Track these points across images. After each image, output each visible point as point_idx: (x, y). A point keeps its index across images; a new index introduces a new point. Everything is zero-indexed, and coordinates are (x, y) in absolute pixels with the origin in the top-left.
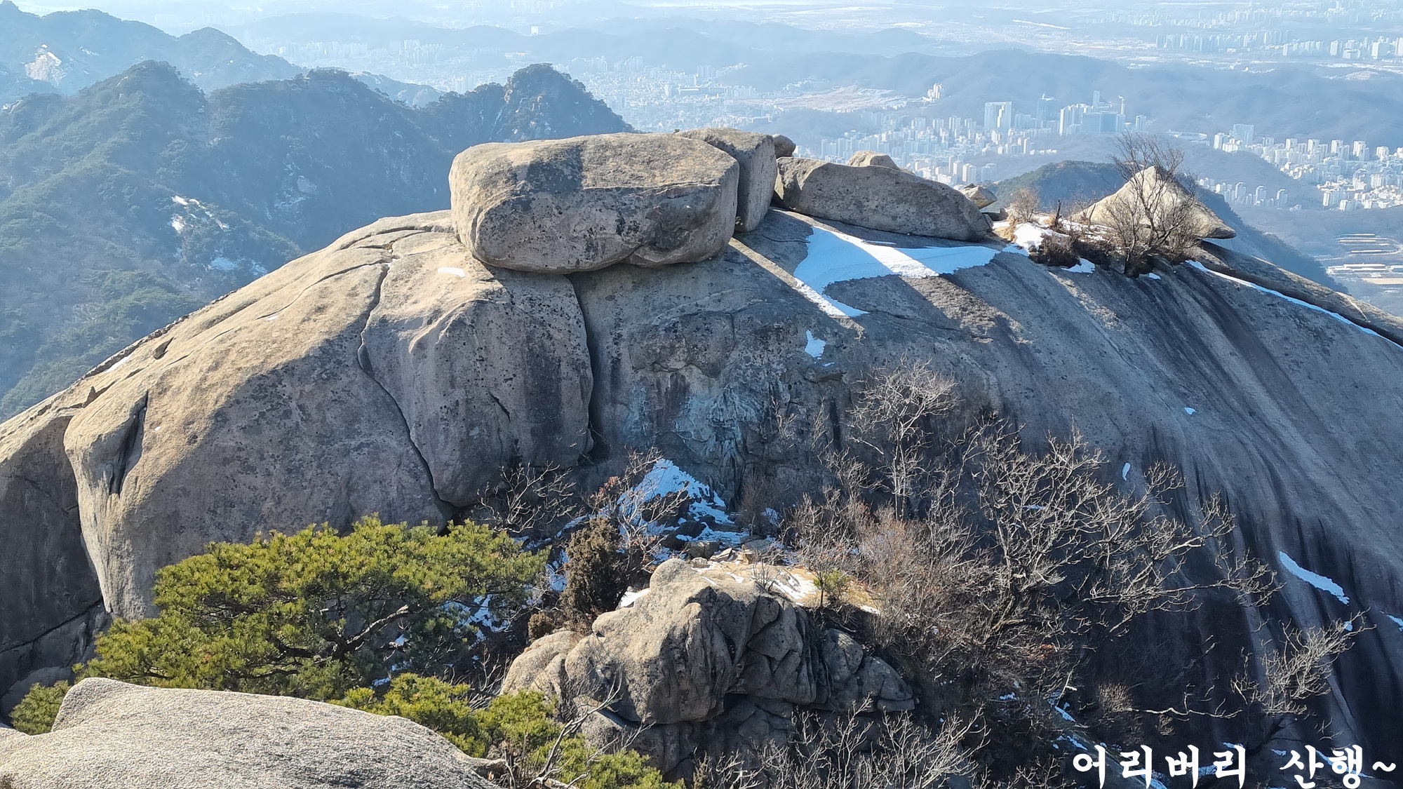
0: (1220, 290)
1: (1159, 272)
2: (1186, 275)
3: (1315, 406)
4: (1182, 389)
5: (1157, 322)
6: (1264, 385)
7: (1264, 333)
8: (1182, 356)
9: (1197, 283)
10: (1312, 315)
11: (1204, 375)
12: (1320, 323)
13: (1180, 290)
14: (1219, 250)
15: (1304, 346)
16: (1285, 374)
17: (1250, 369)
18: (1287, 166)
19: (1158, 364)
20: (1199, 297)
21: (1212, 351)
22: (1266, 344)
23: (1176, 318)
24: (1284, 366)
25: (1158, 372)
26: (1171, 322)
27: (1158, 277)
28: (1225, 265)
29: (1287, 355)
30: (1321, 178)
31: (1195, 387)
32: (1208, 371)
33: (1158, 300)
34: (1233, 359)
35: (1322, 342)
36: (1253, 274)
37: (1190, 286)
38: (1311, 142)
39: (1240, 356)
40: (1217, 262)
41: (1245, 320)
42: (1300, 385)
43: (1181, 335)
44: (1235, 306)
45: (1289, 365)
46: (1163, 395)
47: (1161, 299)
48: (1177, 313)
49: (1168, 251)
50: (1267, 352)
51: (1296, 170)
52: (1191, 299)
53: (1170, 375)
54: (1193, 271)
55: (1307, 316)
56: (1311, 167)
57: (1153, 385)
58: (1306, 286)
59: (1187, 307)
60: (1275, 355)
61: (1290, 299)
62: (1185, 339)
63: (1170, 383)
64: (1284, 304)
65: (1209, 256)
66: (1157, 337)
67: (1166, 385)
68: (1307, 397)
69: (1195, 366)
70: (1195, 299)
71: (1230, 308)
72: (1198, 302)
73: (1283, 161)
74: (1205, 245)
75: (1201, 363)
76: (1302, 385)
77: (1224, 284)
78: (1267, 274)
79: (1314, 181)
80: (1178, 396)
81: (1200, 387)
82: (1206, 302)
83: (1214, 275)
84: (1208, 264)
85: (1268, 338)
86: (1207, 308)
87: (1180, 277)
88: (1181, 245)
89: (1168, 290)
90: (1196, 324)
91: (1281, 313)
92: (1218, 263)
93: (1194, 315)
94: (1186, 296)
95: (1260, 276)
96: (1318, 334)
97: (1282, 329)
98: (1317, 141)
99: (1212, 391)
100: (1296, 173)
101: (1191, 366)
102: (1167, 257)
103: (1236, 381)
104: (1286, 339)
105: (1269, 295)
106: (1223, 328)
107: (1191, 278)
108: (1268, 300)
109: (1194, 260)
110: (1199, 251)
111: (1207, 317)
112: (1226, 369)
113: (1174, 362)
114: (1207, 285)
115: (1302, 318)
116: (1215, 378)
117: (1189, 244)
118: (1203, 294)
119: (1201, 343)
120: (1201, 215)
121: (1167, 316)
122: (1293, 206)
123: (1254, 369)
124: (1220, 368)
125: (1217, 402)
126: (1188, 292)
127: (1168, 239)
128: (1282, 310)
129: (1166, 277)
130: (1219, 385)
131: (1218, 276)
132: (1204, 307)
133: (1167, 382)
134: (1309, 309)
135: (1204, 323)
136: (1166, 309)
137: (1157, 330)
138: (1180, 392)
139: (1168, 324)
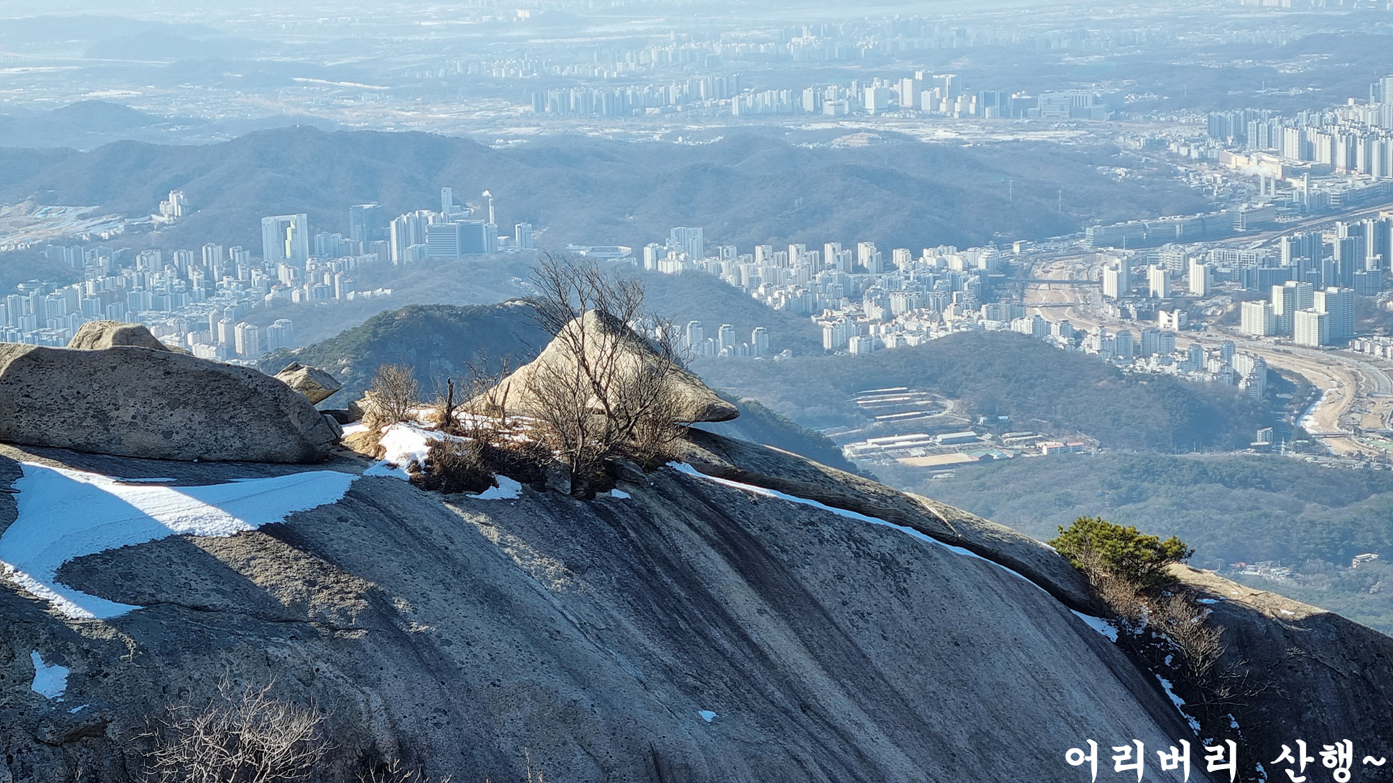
0: (727, 507)
1: (627, 487)
2: (671, 486)
3: (899, 685)
4: (690, 680)
5: (637, 572)
6: (817, 658)
7: (806, 571)
8: (682, 624)
9: (689, 500)
10: (874, 534)
11: (721, 652)
12: (887, 545)
13: (665, 514)
14: (715, 441)
15: (869, 586)
16: (847, 637)
17: (789, 631)
18: (761, 290)
19: (647, 642)
20: (696, 522)
21: (730, 611)
22: (810, 589)
23: (664, 561)
24: (845, 624)
25: (648, 656)
26: (658, 569)
27: (626, 495)
28: (728, 465)
29: (845, 604)
30: (815, 305)
31: (709, 674)
32: (727, 645)
33: (633, 534)
34: (764, 620)
35: (895, 576)
36: (774, 476)
37: (679, 505)
38: (792, 249)
39: (774, 613)
40: (715, 460)
41: (773, 553)
42: (871, 652)
43: (677, 589)
44: (754, 531)
45: (851, 621)
46: (662, 694)
47: (636, 531)
48: (665, 552)
49: (636, 449)
50: (815, 603)
51: (776, 295)
52: (684, 527)
53: (668, 659)
54: (679, 479)
55: (867, 536)
56: (798, 287)
57: (642, 677)
58: (857, 487)
59: (679, 541)
60: (827, 604)
61: (836, 511)
62: (683, 594)
63: (669, 671)
64: (830, 519)
65: (702, 453)
66: (638, 596)
67: (663, 677)
68: (885, 671)
69: (705, 638)
70: (690, 525)
71: (748, 536)
72: (696, 530)
73: (755, 282)
74: (695, 435)
75: (715, 633)
76: (877, 651)
77: (730, 495)
78: (795, 474)
79: (805, 310)
80: (686, 693)
81: (718, 672)
82: (708, 529)
83: (714, 483)
84: (702, 466)
85: (814, 578)
86: (711, 539)
87: (662, 492)
88: (656, 438)
89: (645, 516)
90: (697, 567)
91: (827, 536)
92: (717, 463)
93: (692, 553)
94: (674, 522)
95: (785, 478)
96: (887, 564)
97: (832, 562)
98: (802, 247)
99: (737, 677)
100: (777, 299)
101: (698, 639)
102: (636, 460)
103: (773, 657)
104: (841, 577)
105: (804, 507)
106: (742, 571)
107: (679, 491)
108: (804, 516)
109: (678, 461)
110: (685, 446)
111: (712, 553)
112: (754, 637)
113: (671, 634)
114: (705, 500)
115: (862, 541)
116: (739, 655)
117: (668, 435)
118: (702, 516)
119: (710, 599)
120: (681, 386)
121: (650, 559)
122: (778, 352)
123: (798, 632)
124: (745, 638)
125: (749, 696)
126: (678, 515)
127: (635, 430)
128: (827, 531)
129: (639, 493)
130: (748, 665)
131: (721, 485)
132: (706, 538)
133: (665, 672)
134: (868, 524)
135: (710, 565)
136: (646, 548)
137: (637, 584)
138: (687, 685)
139: (652, 572)
